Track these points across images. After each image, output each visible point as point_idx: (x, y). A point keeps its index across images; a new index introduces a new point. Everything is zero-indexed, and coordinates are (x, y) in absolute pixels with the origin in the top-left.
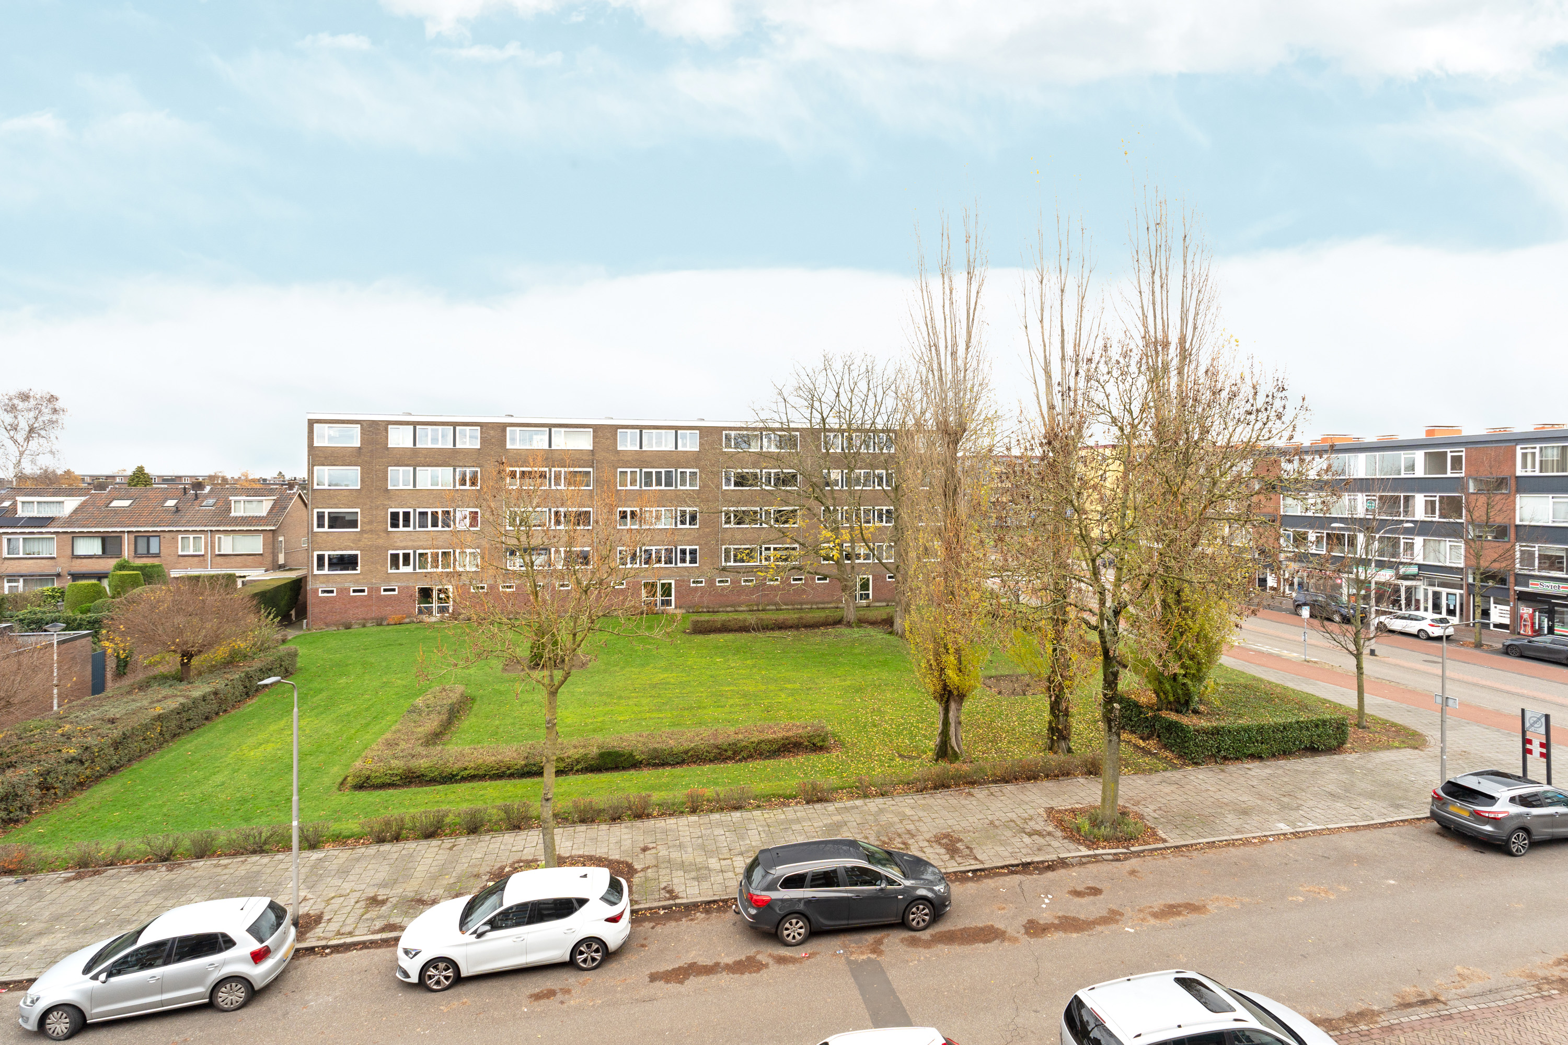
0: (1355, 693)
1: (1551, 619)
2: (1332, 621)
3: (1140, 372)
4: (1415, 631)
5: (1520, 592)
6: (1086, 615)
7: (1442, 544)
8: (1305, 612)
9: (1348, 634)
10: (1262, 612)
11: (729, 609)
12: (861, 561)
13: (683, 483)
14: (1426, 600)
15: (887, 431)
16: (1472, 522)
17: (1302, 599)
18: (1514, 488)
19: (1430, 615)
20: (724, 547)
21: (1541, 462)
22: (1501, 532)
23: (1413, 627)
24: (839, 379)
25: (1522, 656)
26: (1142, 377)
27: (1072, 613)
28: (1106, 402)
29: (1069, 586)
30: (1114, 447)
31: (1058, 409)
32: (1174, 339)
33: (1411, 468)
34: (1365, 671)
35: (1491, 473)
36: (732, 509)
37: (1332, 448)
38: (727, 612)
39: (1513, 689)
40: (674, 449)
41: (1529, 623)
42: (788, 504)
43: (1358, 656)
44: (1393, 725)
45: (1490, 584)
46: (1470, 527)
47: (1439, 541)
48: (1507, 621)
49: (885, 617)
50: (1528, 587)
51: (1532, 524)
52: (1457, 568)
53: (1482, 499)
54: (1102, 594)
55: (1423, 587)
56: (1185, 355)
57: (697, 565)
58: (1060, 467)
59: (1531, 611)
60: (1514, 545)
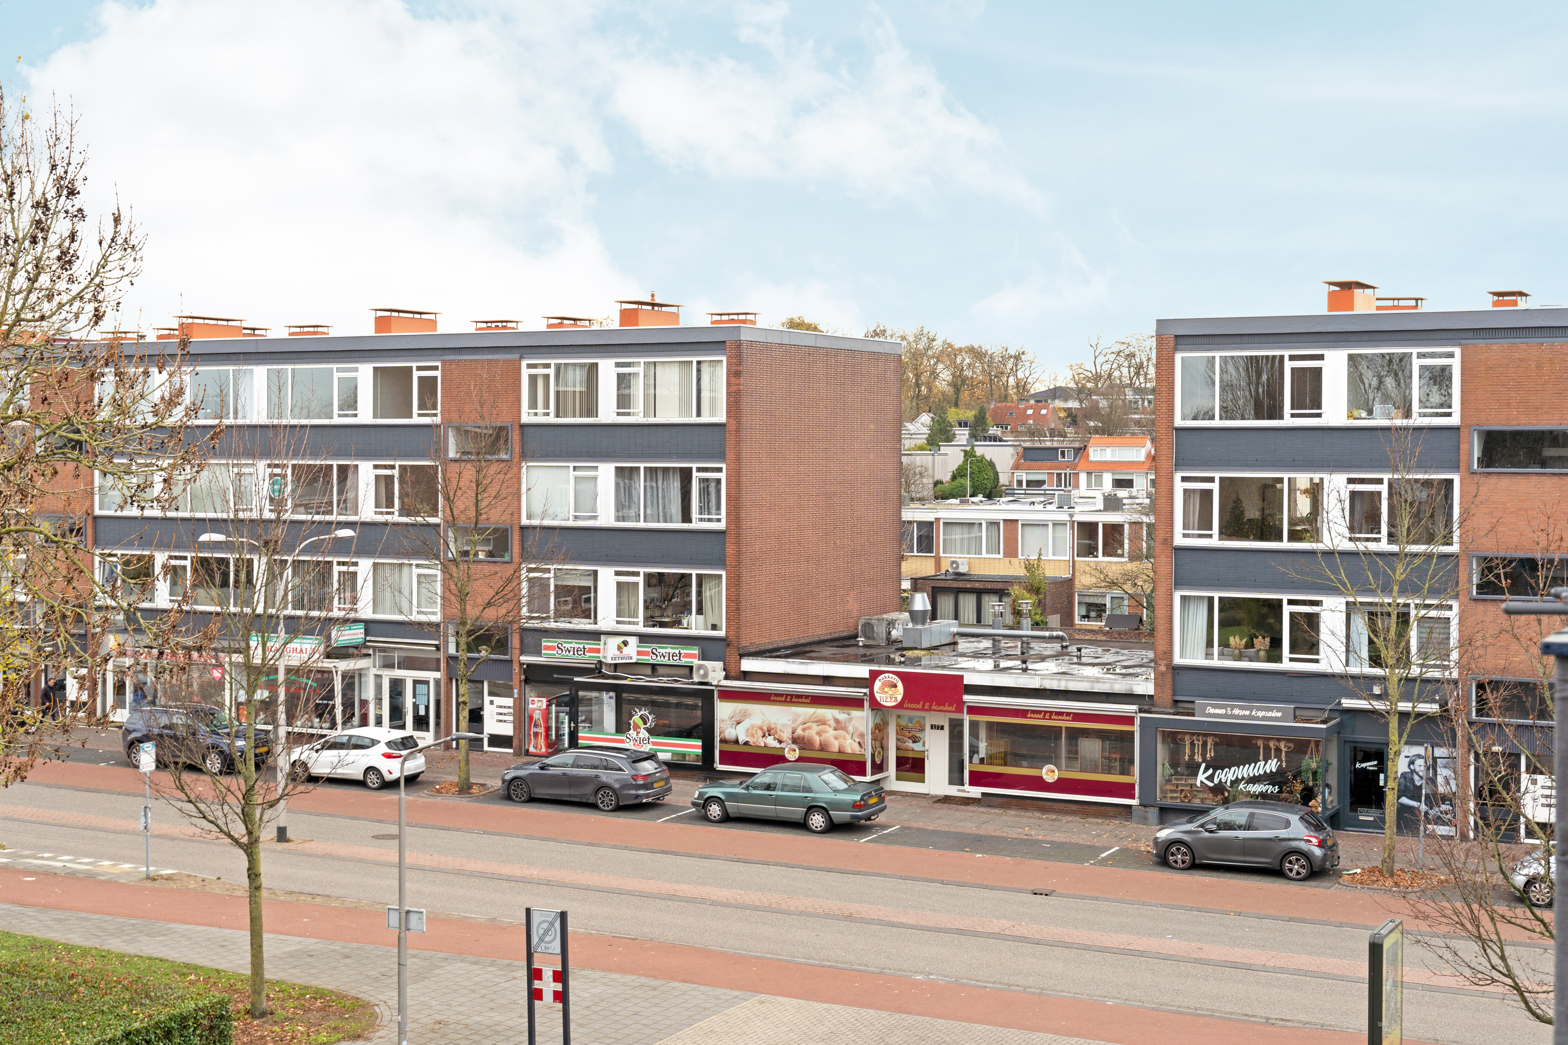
0: (245, 936)
1: (573, 718)
2: (199, 770)
4: (356, 773)
5: (529, 665)
7: (405, 570)
8: (147, 757)
9: (230, 799)
10: (40, 768)
14: (379, 700)
16: (452, 522)
17: (140, 728)
18: (517, 449)
19: (386, 734)
21: (558, 393)
22: (499, 541)
23: (354, 764)
25: (532, 800)
33: (350, 402)
34: (265, 881)
35: (482, 417)
39: (516, 870)
41: (542, 730)
43: (250, 848)
44: (319, 994)
45: (483, 653)
46: (450, 534)
47: (401, 565)
48: (507, 730)
50: (539, 653)
51: (547, 522)
52: (430, 624)
53: (469, 472)
55: (374, 671)
59: (544, 702)
60: (518, 570)
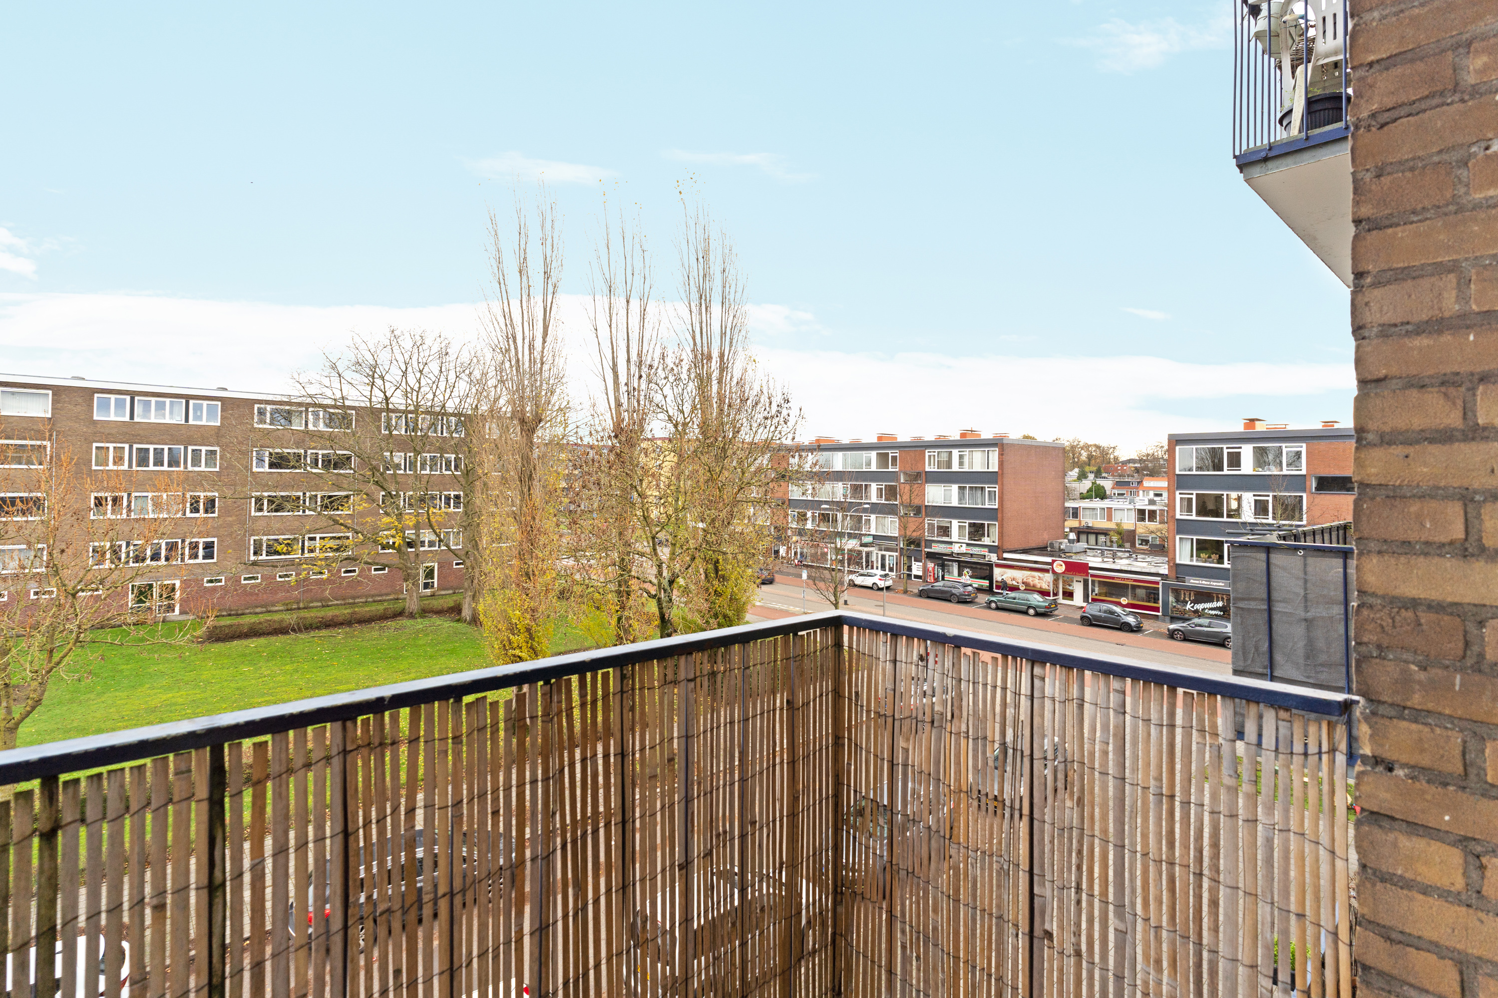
1: (943, 571)
3: (689, 378)
4: (869, 585)
5: (928, 553)
6: (647, 586)
7: (886, 519)
8: (804, 574)
11: (258, 610)
12: (426, 548)
13: (196, 461)
14: (877, 562)
15: (458, 415)
16: (902, 504)
18: (924, 480)
19: (880, 572)
20: (252, 538)
21: (938, 461)
22: (918, 510)
23: (869, 582)
24: (407, 356)
25: (929, 597)
26: (691, 384)
27: (634, 584)
28: (663, 402)
29: (632, 562)
30: (670, 440)
31: (625, 406)
32: (715, 355)
33: (869, 464)
35: (912, 469)
36: (266, 494)
37: (819, 447)
38: (256, 613)
40: (183, 422)
41: (932, 574)
42: (340, 488)
43: (836, 605)
45: (912, 547)
46: (901, 508)
47: (885, 517)
48: (920, 573)
49: (451, 604)
50: (931, 548)
51: (934, 504)
52: (894, 537)
53: (908, 487)
54: (660, 566)
55: (876, 552)
56: (723, 369)
57: (215, 560)
58: (626, 457)
59: (933, 565)
60: (924, 520)
